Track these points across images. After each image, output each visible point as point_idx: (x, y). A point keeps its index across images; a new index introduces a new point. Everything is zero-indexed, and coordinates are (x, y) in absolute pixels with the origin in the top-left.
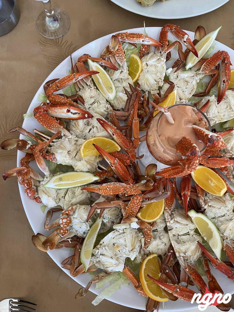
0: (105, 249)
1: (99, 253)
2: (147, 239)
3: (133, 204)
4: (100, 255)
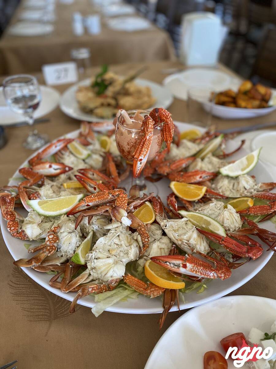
0: (100, 251)
1: (93, 256)
2: (143, 239)
3: (120, 202)
4: (95, 259)
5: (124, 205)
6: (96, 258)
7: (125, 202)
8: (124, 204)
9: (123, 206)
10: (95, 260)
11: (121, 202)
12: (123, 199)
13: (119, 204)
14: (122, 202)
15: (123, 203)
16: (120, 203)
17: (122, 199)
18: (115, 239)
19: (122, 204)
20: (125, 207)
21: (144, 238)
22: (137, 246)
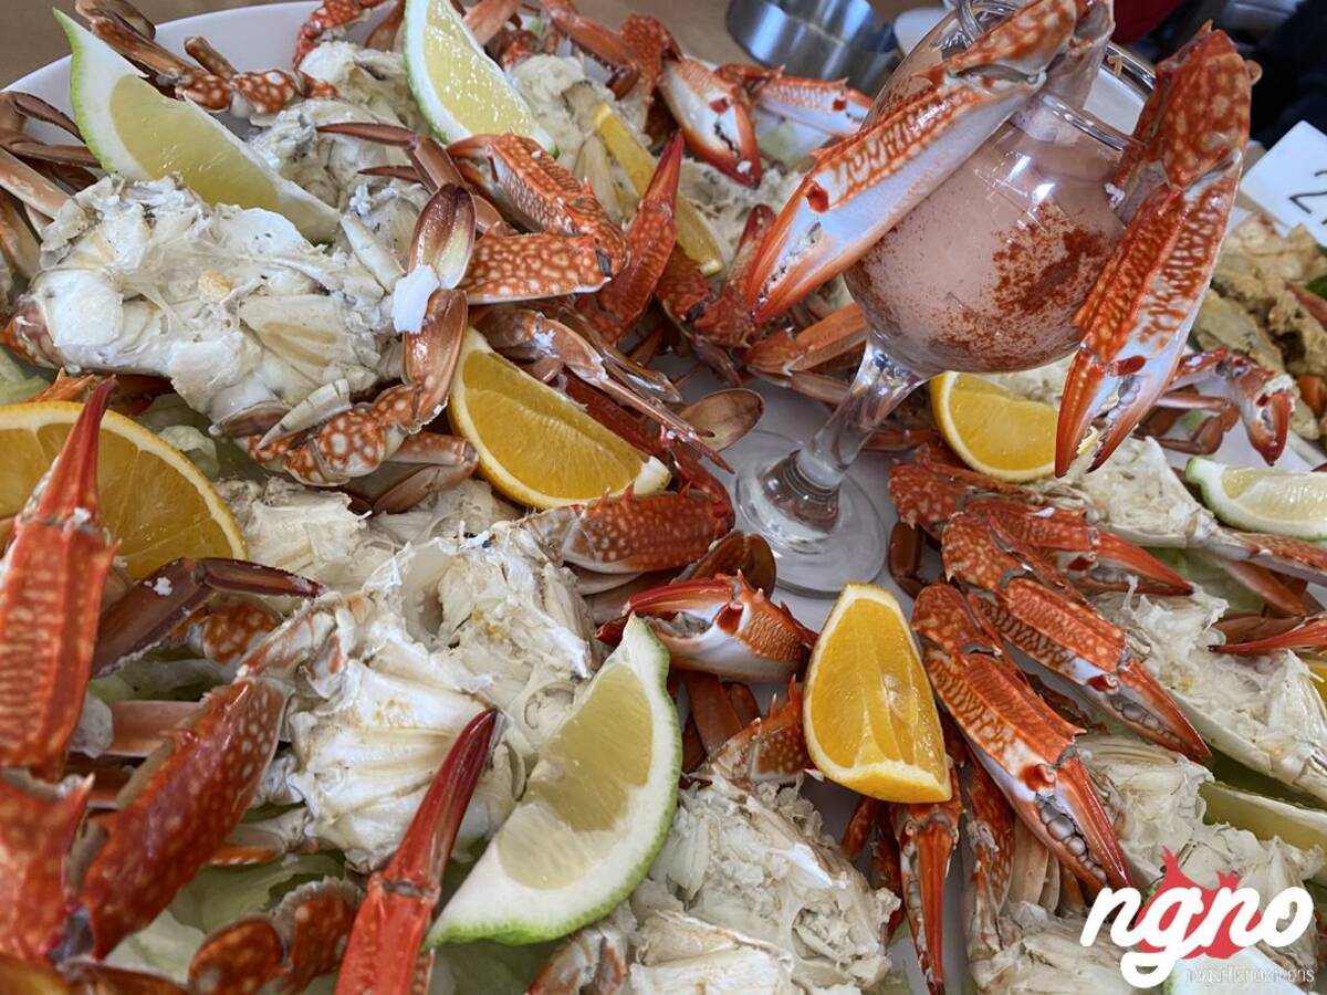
0: (194, 220)
1: (158, 196)
2: (342, 423)
4: (147, 207)
5: (522, 274)
6: (154, 212)
7: (546, 272)
8: (529, 269)
9: (516, 268)
10: (136, 210)
11: (532, 252)
12: (556, 260)
13: (516, 248)
14: (538, 256)
15: (536, 265)
16: (524, 248)
17: (552, 253)
18: (287, 272)
19: (524, 259)
20: (514, 280)
21: (349, 424)
22: (278, 393)
